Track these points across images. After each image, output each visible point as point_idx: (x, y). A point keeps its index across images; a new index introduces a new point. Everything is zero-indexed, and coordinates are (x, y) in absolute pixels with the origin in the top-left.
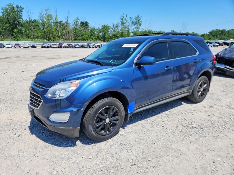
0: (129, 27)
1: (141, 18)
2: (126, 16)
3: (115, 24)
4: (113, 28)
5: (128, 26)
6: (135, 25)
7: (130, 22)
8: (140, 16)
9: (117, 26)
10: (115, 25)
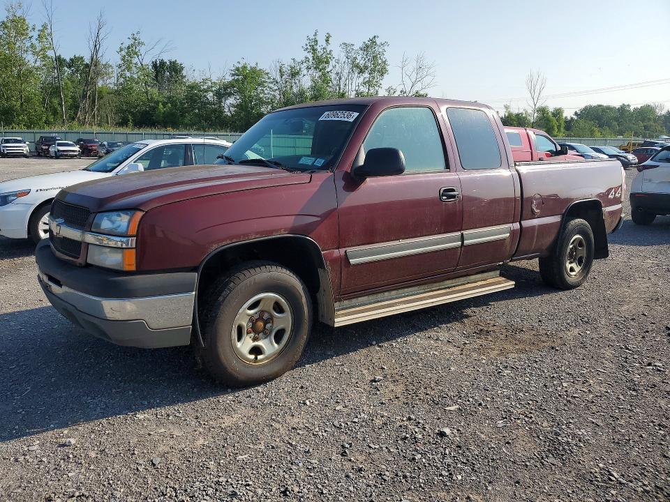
0: (340, 79)
1: (386, 48)
2: (327, 41)
3: (287, 63)
4: (278, 79)
5: (337, 74)
6: (361, 71)
7: (344, 59)
8: (378, 41)
9: (294, 74)
10: (286, 69)
